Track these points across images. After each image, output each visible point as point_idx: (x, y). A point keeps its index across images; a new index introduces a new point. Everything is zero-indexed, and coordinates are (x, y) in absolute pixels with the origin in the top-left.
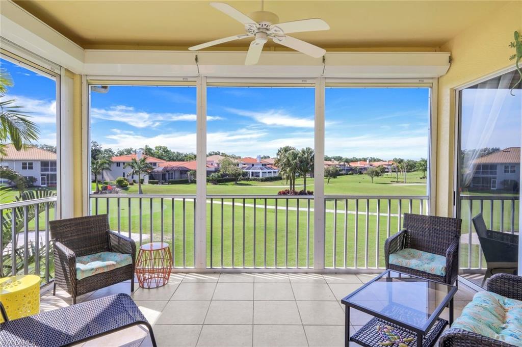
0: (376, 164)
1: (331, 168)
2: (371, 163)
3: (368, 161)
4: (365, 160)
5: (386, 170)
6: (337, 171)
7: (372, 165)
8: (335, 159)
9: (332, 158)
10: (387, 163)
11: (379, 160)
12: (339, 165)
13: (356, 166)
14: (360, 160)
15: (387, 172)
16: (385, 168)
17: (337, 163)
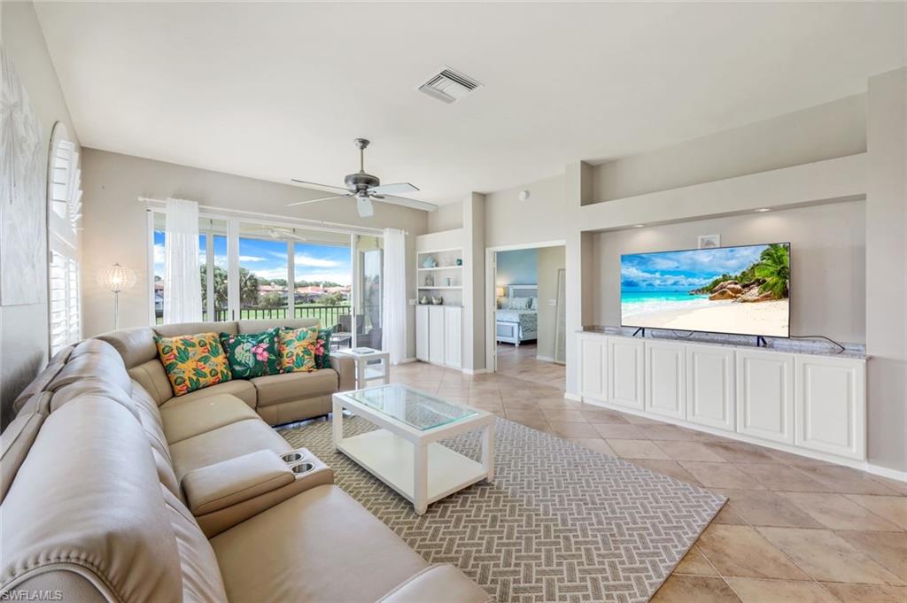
0: (332, 290)
1: (271, 296)
2: (326, 289)
3: (321, 286)
4: (317, 285)
5: (344, 298)
6: (280, 299)
7: (326, 292)
8: (276, 283)
9: (271, 281)
10: (344, 289)
11: (335, 285)
12: (282, 291)
13: (307, 292)
14: (312, 285)
15: (345, 300)
16: (342, 295)
17: (281, 288)
